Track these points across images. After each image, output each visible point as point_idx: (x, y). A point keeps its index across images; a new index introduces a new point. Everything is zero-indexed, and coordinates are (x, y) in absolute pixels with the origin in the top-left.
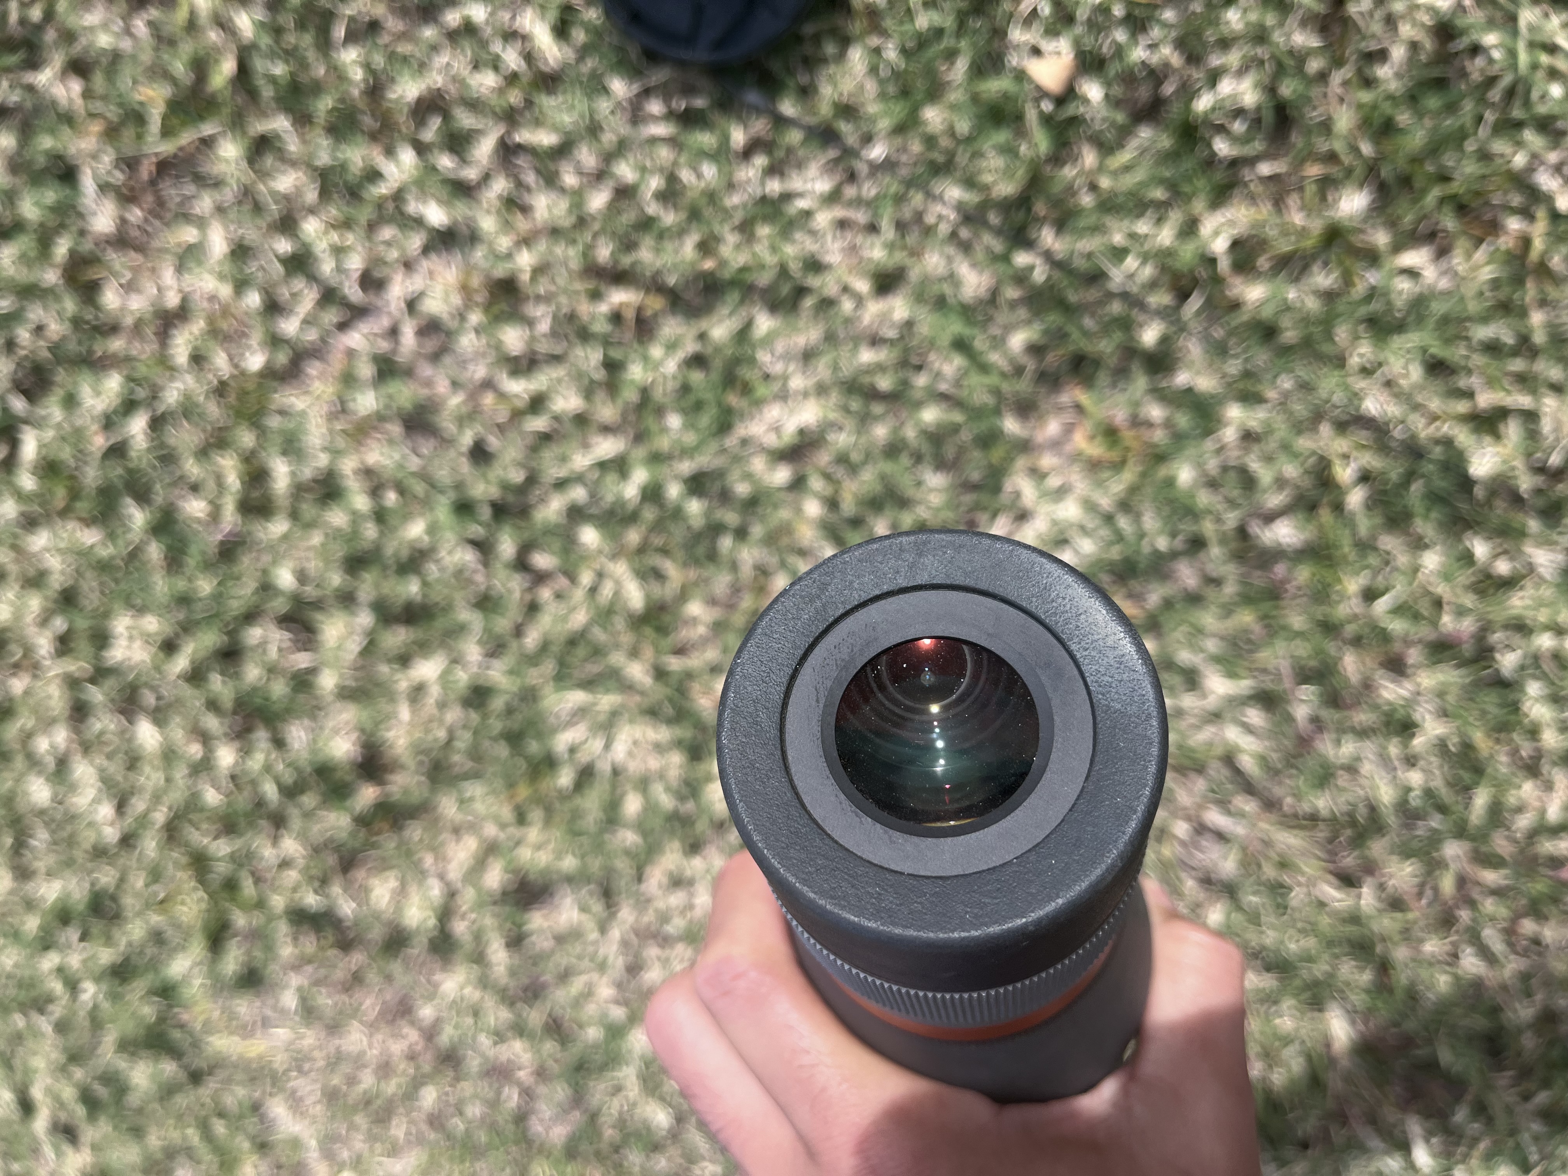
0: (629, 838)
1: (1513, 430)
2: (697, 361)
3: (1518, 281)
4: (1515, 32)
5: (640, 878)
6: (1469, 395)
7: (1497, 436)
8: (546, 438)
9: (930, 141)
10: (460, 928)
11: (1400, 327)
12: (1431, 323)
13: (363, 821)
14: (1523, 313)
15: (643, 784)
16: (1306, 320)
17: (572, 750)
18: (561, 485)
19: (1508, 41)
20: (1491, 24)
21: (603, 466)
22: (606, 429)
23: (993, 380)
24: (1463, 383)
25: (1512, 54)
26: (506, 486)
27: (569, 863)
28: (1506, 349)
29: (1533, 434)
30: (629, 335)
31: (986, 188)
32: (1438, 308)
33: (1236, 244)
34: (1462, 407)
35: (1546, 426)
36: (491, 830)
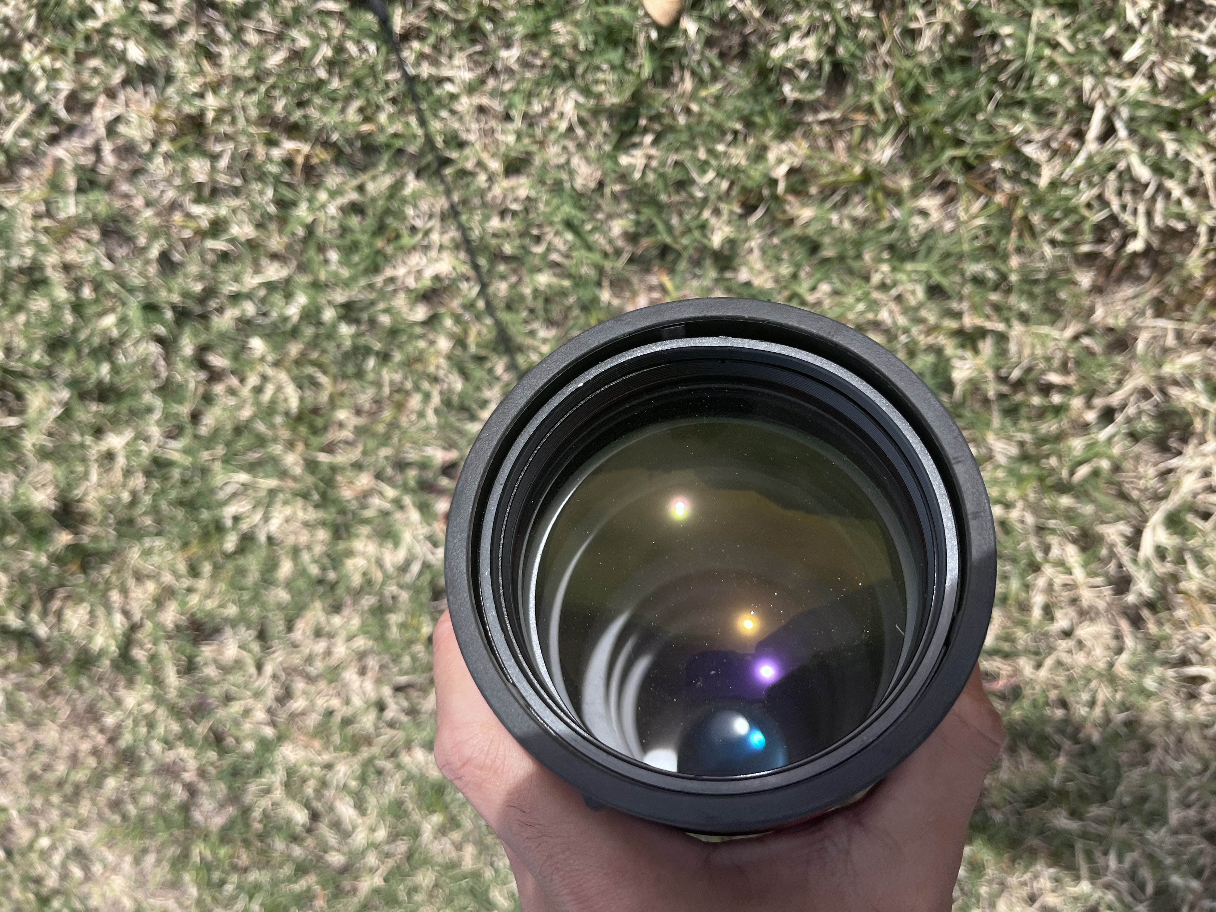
0: (283, 595)
1: (987, 347)
2: (356, 208)
3: (1005, 230)
4: (1027, 28)
5: (290, 628)
6: (957, 315)
7: (976, 351)
8: (224, 257)
9: (557, 50)
10: (139, 654)
11: (912, 256)
12: (935, 256)
13: (57, 559)
14: (1005, 258)
15: (295, 552)
16: (842, 240)
17: (236, 519)
18: (236, 298)
19: (1020, 33)
20: (1009, 18)
21: (271, 286)
22: (275, 256)
23: (596, 257)
24: (955, 305)
25: (1023, 44)
26: (186, 294)
27: (232, 610)
28: (990, 284)
29: (1002, 352)
30: (298, 178)
31: (599, 96)
32: (943, 244)
33: (792, 171)
34: (952, 324)
35: (1013, 348)
36: (167, 578)
